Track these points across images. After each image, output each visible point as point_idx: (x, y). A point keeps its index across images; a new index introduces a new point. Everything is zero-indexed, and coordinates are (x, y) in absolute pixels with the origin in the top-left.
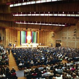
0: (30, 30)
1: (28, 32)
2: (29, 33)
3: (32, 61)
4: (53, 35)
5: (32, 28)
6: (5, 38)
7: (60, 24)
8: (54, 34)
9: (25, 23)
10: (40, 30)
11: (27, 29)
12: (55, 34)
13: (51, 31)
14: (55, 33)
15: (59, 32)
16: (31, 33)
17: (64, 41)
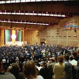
0: (15, 29)
1: (12, 31)
2: (14, 32)
3: (17, 57)
4: (37, 34)
5: (17, 27)
7: (44, 23)
9: (9, 22)
10: (24, 29)
11: (12, 28)
12: (40, 32)
13: (36, 30)
15: (43, 31)
16: (16, 32)
17: (48, 39)
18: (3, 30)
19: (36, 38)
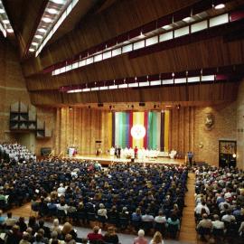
1: (134, 113)
2: (139, 117)
4: (208, 121)
6: (60, 131)
8: (211, 116)
11: (102, 105)
12: (216, 115)
13: (204, 107)
14: (217, 110)
18: (110, 114)
19: (206, 139)
